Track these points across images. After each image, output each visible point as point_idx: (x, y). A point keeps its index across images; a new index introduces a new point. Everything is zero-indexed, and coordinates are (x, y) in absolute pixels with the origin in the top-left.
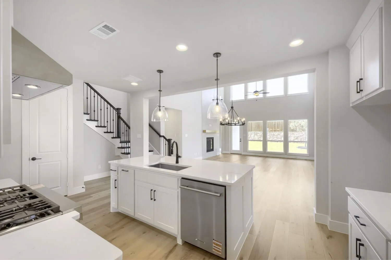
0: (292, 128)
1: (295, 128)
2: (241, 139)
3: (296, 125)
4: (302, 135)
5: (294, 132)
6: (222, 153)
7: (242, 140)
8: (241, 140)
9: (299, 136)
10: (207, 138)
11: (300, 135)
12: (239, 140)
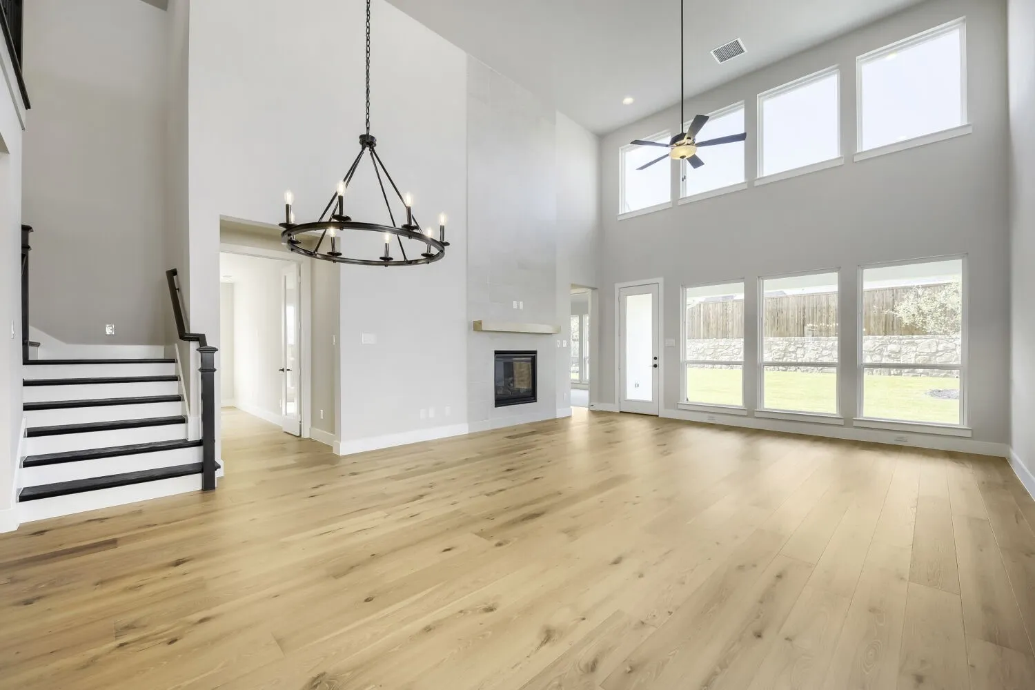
0: (906, 321)
1: (919, 319)
2: (655, 358)
3: (925, 308)
4: (951, 346)
5: (915, 337)
6: (592, 408)
7: (660, 362)
8: (656, 362)
9: (937, 351)
10: (497, 353)
11: (941, 347)
12: (651, 362)
